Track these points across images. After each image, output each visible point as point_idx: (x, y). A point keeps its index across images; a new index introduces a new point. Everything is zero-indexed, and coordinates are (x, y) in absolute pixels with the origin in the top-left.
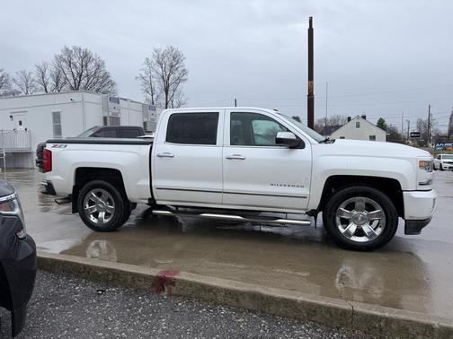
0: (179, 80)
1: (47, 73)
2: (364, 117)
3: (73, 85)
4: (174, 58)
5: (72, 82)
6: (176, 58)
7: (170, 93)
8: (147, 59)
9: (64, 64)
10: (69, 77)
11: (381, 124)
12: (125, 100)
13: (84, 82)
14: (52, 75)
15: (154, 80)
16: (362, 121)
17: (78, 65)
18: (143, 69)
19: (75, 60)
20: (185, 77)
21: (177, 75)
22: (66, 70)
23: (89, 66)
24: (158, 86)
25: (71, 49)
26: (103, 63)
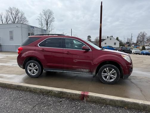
0: (51, 21)
1: (3, 16)
2: (112, 36)
3: (13, 21)
4: (50, 13)
5: (12, 20)
6: (51, 13)
7: (48, 25)
8: (40, 13)
9: (9, 13)
10: (11, 18)
11: (117, 39)
12: (36, 27)
13: (17, 20)
14: (4, 17)
15: (42, 20)
16: (112, 38)
17: (14, 14)
18: (39, 17)
19: (13, 12)
20: (53, 20)
21: (51, 19)
22: (10, 15)
23: (19, 14)
24: (44, 23)
25: (12, 8)
26: (24, 14)
